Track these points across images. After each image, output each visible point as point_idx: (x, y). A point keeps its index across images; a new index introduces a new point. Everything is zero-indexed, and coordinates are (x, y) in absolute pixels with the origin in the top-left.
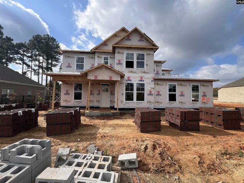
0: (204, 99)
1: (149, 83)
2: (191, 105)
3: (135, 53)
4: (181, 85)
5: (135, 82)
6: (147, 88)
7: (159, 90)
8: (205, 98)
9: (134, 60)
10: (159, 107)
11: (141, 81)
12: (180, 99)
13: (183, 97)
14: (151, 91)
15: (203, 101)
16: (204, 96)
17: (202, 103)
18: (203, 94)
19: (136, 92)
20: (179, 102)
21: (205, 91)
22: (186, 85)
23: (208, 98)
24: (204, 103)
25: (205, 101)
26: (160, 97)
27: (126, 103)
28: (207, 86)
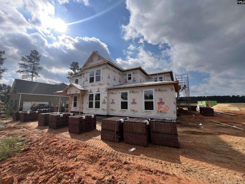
0: (161, 108)
1: (104, 93)
2: (145, 114)
3: (95, 70)
4: (133, 92)
5: (95, 93)
6: (102, 97)
7: (113, 98)
8: (162, 106)
9: (94, 76)
10: (113, 114)
11: (98, 91)
12: (132, 107)
13: (134, 105)
14: (104, 100)
15: (159, 109)
16: (161, 103)
17: (158, 112)
18: (159, 102)
19: (95, 101)
20: (131, 110)
21: (162, 97)
22: (138, 92)
23: (166, 106)
24: (161, 112)
25: (162, 109)
26: (114, 105)
27: (89, 109)
28: (164, 90)
